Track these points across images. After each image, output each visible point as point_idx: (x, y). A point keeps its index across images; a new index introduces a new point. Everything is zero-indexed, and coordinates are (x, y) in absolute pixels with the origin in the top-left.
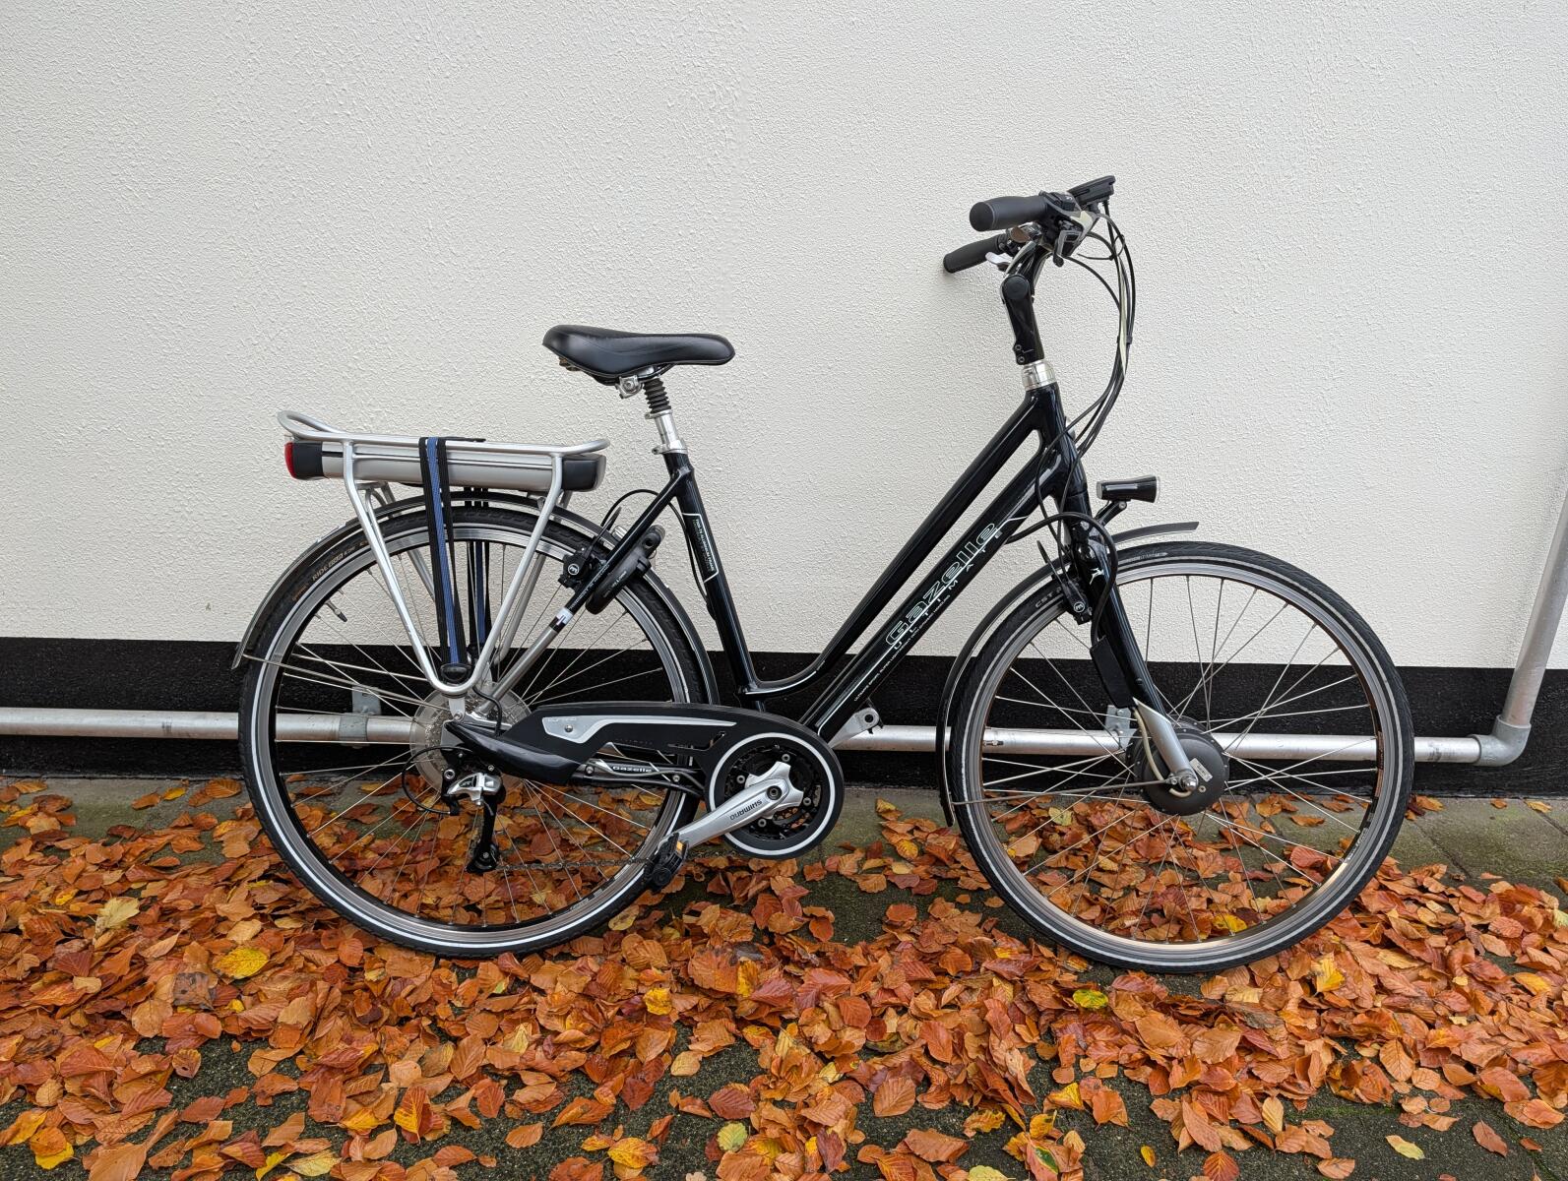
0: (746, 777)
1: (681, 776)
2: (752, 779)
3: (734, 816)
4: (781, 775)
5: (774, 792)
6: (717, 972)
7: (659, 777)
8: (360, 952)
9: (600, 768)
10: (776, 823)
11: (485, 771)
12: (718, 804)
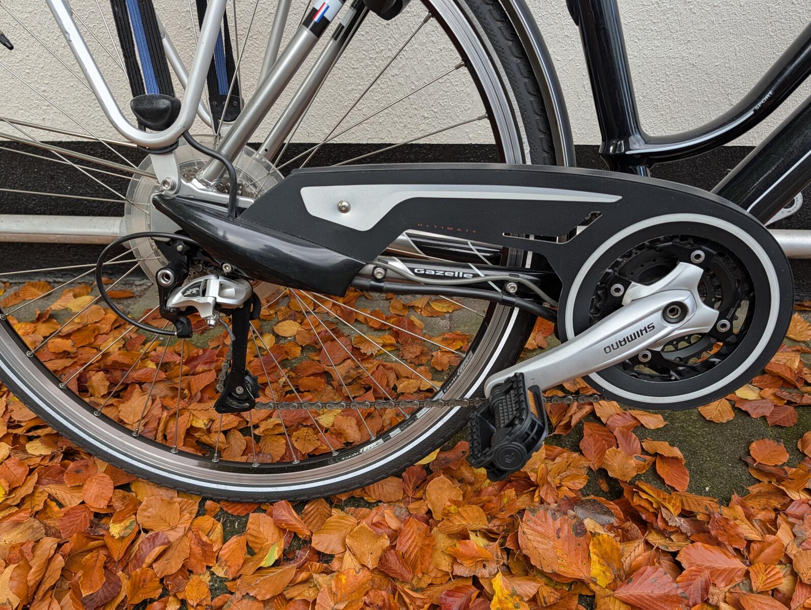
0: (627, 285)
1: (520, 284)
2: (638, 290)
3: (608, 349)
4: (684, 285)
5: (672, 311)
6: (558, 543)
7: (484, 285)
8: (109, 491)
9: (394, 271)
10: (666, 356)
11: (218, 272)
12: (579, 329)
